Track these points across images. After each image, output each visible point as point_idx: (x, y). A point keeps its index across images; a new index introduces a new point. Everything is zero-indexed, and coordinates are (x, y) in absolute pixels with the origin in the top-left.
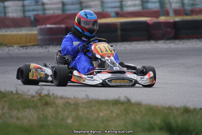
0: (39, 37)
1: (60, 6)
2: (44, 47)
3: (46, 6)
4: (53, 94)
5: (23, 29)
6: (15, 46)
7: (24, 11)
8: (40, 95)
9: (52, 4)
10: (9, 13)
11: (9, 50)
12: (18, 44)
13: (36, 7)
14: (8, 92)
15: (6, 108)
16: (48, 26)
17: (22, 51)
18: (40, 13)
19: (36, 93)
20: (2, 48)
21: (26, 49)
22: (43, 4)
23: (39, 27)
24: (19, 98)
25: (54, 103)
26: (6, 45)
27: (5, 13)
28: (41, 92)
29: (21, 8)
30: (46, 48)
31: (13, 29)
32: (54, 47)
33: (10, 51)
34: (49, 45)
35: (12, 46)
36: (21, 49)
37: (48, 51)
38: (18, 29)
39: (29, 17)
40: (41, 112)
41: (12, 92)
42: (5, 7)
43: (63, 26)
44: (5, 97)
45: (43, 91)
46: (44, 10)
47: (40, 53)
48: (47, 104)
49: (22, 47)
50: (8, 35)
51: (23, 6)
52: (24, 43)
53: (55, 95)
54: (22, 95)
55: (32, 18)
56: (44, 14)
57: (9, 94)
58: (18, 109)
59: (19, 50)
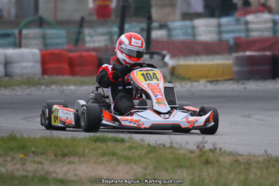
0: (235, 69)
1: (270, 25)
2: (241, 82)
3: (251, 26)
4: (221, 149)
5: (217, 57)
6: (202, 81)
7: (220, 33)
8: (201, 150)
9: (258, 23)
10: (200, 35)
11: (192, 86)
12: (206, 77)
13: (237, 27)
14: (160, 144)
15: (151, 167)
16: (248, 53)
17: (210, 87)
18: (243, 35)
19: (198, 147)
20: (183, 84)
21: (216, 85)
22: (247, 23)
23: (234, 55)
24: (171, 153)
25: (218, 161)
26: (189, 79)
27: (194, 35)
28: (204, 146)
29: (216, 29)
30: (243, 84)
31: (203, 57)
32: (255, 82)
33: (193, 88)
34: (248, 79)
35: (198, 81)
36: (209, 85)
37: (245, 88)
38: (210, 58)
39: (227, 41)
40: (197, 174)
41: (164, 145)
42: (193, 28)
43: (268, 53)
44: (152, 151)
45: (206, 145)
46: (248, 30)
47: (234, 90)
48: (207, 162)
49: (211, 82)
50: (191, 66)
51: (219, 25)
52: (214, 77)
53: (223, 150)
54: (177, 149)
55: (232, 42)
56: (248, 36)
57: (160, 148)
58: (167, 170)
59: (205, 86)
